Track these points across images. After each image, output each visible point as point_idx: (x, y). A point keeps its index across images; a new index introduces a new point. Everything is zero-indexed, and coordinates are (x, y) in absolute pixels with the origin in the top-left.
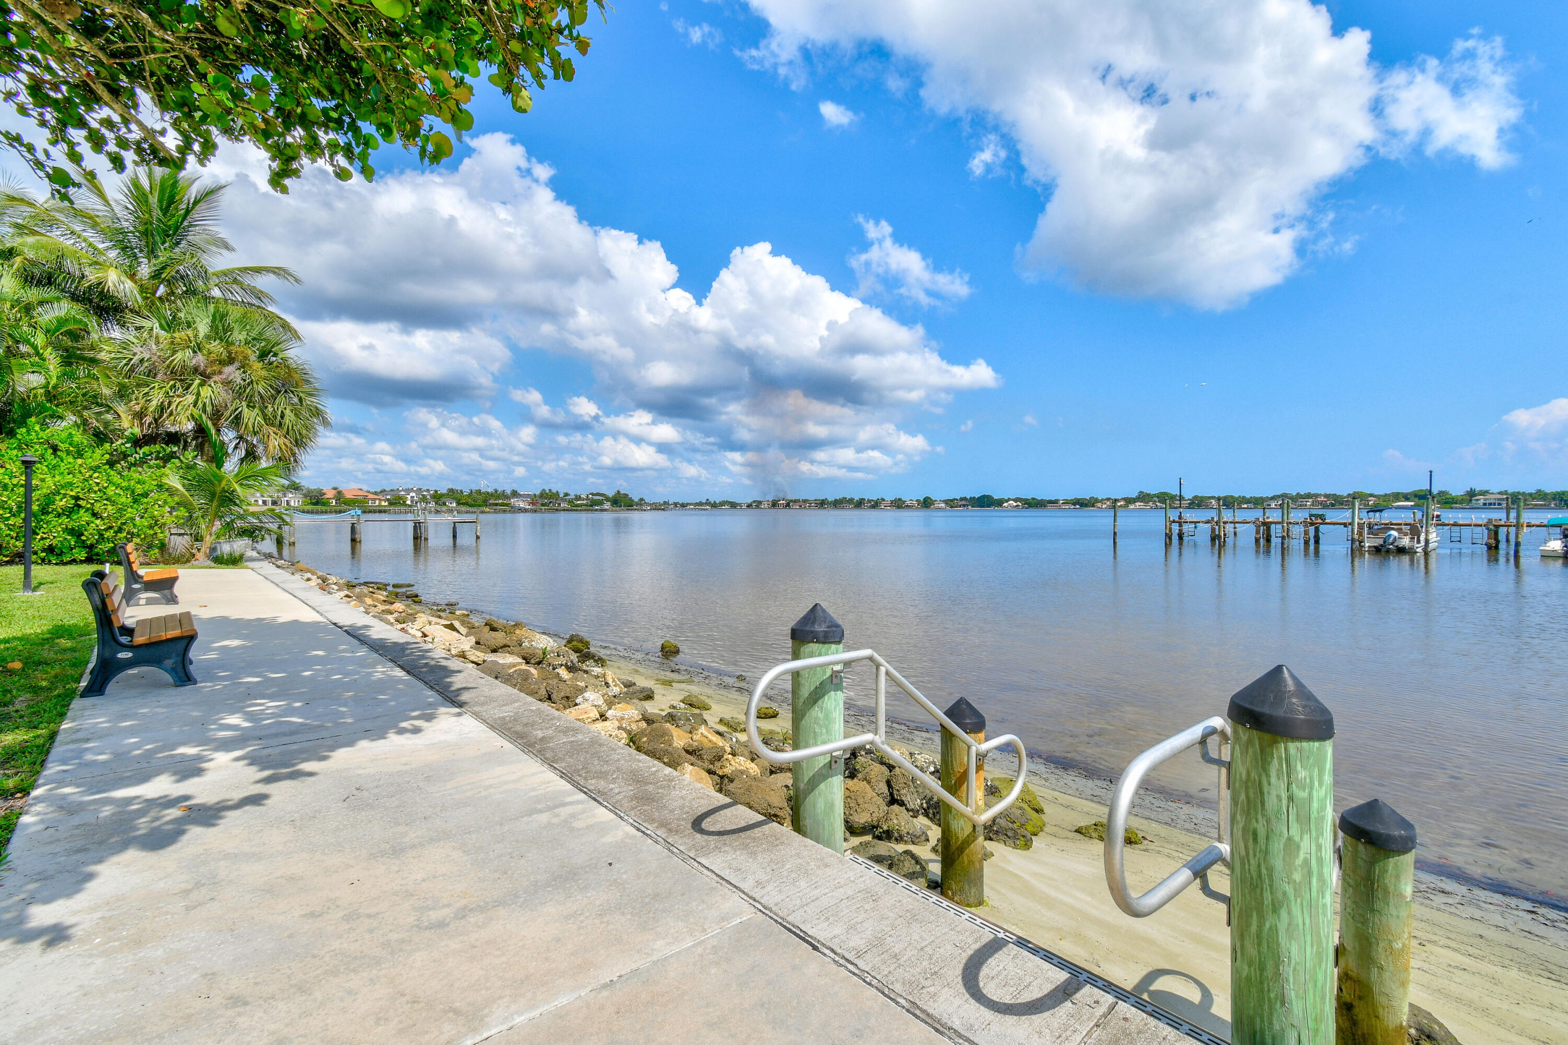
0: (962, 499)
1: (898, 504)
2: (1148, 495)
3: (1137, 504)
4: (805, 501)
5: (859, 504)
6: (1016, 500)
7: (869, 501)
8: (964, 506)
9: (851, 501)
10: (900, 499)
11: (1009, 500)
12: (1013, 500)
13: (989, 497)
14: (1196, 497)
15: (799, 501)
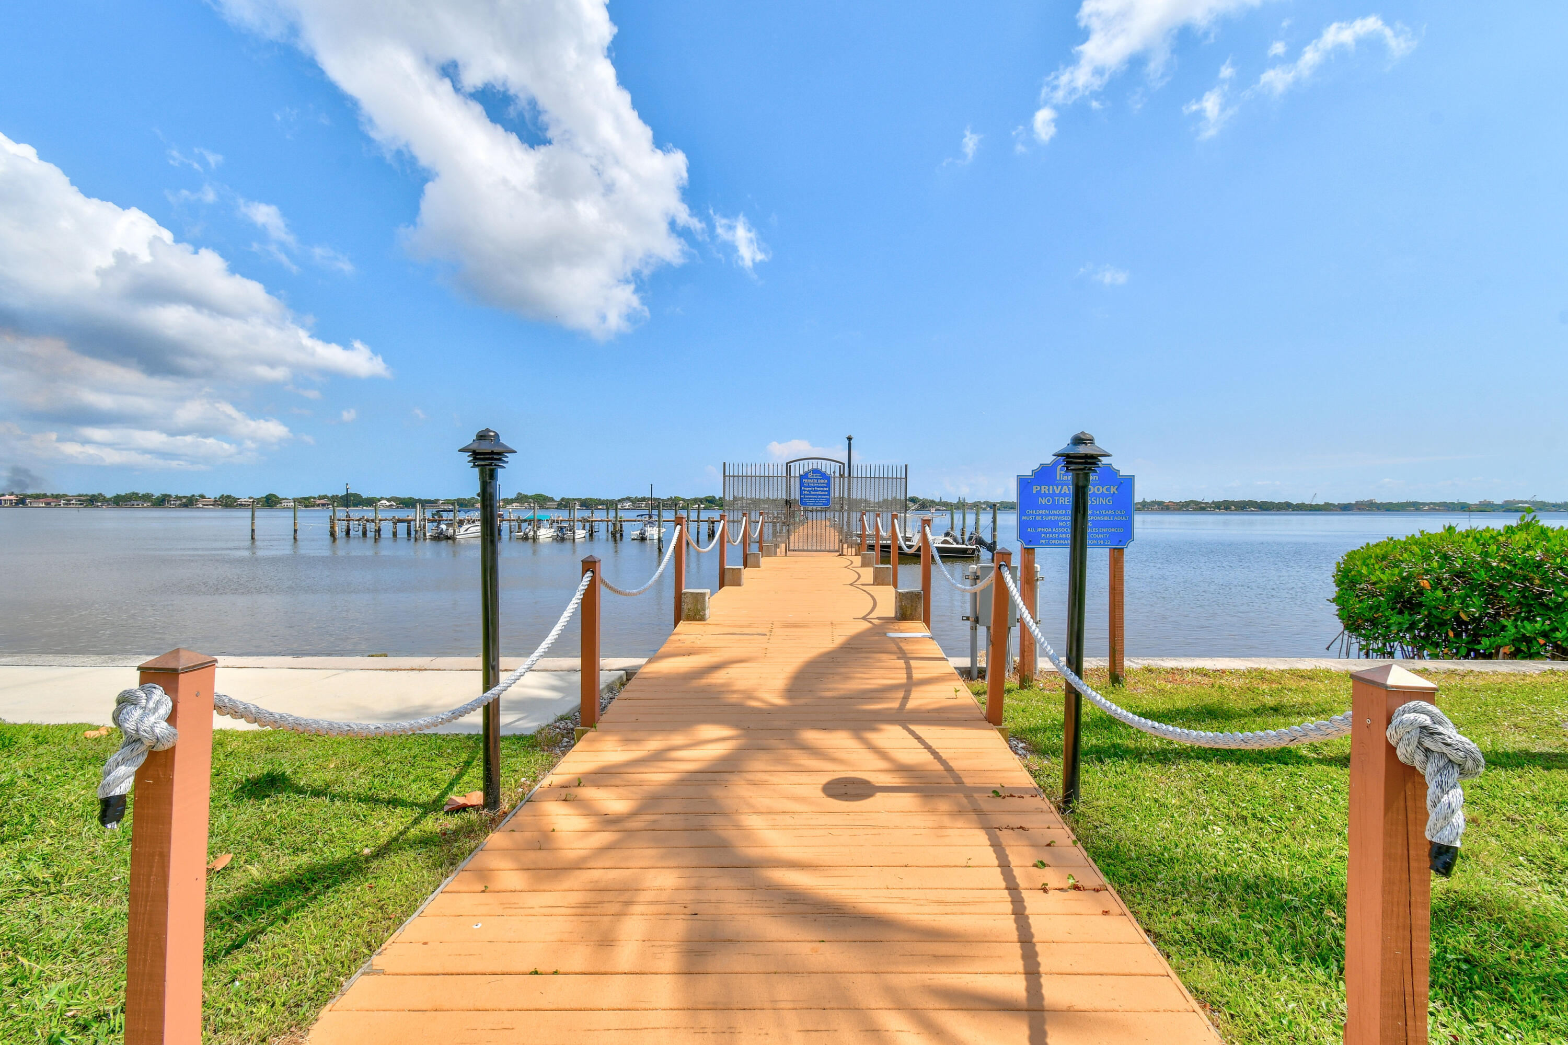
0: (321, 498)
1: (227, 502)
2: (526, 496)
3: (514, 505)
4: (57, 497)
5: (162, 502)
6: (389, 500)
7: (178, 498)
8: (323, 505)
9: (147, 497)
10: (229, 497)
11: (382, 499)
12: (386, 499)
13: (356, 496)
14: (563, 499)
15: (45, 496)
